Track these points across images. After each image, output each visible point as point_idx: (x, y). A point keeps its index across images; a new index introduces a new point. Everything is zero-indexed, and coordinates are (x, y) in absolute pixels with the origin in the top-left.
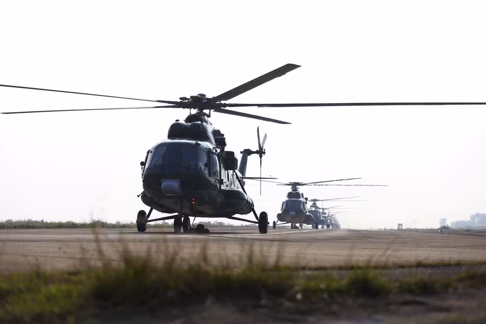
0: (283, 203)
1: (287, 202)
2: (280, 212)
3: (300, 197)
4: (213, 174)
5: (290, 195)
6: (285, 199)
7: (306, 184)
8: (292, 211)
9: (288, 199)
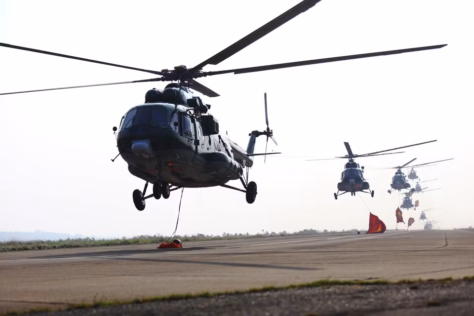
0: (342, 173)
1: (346, 171)
2: (340, 181)
3: (356, 167)
4: (185, 133)
5: (348, 165)
6: (343, 169)
7: (360, 156)
8: (352, 179)
9: (346, 169)
